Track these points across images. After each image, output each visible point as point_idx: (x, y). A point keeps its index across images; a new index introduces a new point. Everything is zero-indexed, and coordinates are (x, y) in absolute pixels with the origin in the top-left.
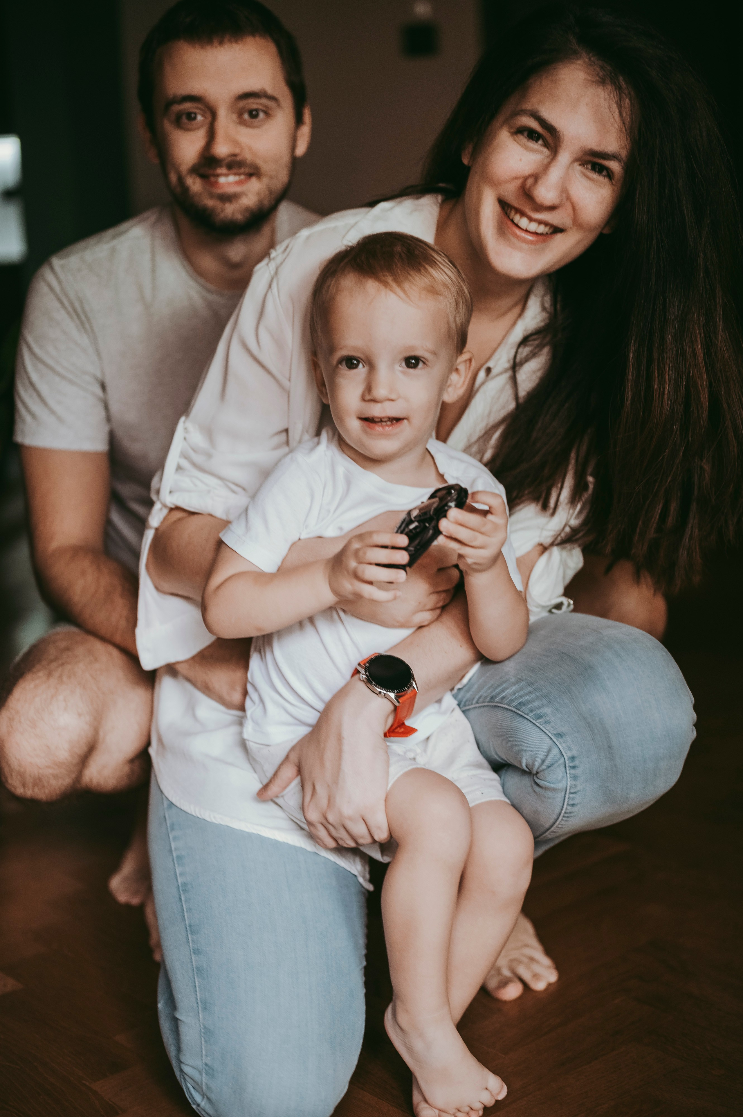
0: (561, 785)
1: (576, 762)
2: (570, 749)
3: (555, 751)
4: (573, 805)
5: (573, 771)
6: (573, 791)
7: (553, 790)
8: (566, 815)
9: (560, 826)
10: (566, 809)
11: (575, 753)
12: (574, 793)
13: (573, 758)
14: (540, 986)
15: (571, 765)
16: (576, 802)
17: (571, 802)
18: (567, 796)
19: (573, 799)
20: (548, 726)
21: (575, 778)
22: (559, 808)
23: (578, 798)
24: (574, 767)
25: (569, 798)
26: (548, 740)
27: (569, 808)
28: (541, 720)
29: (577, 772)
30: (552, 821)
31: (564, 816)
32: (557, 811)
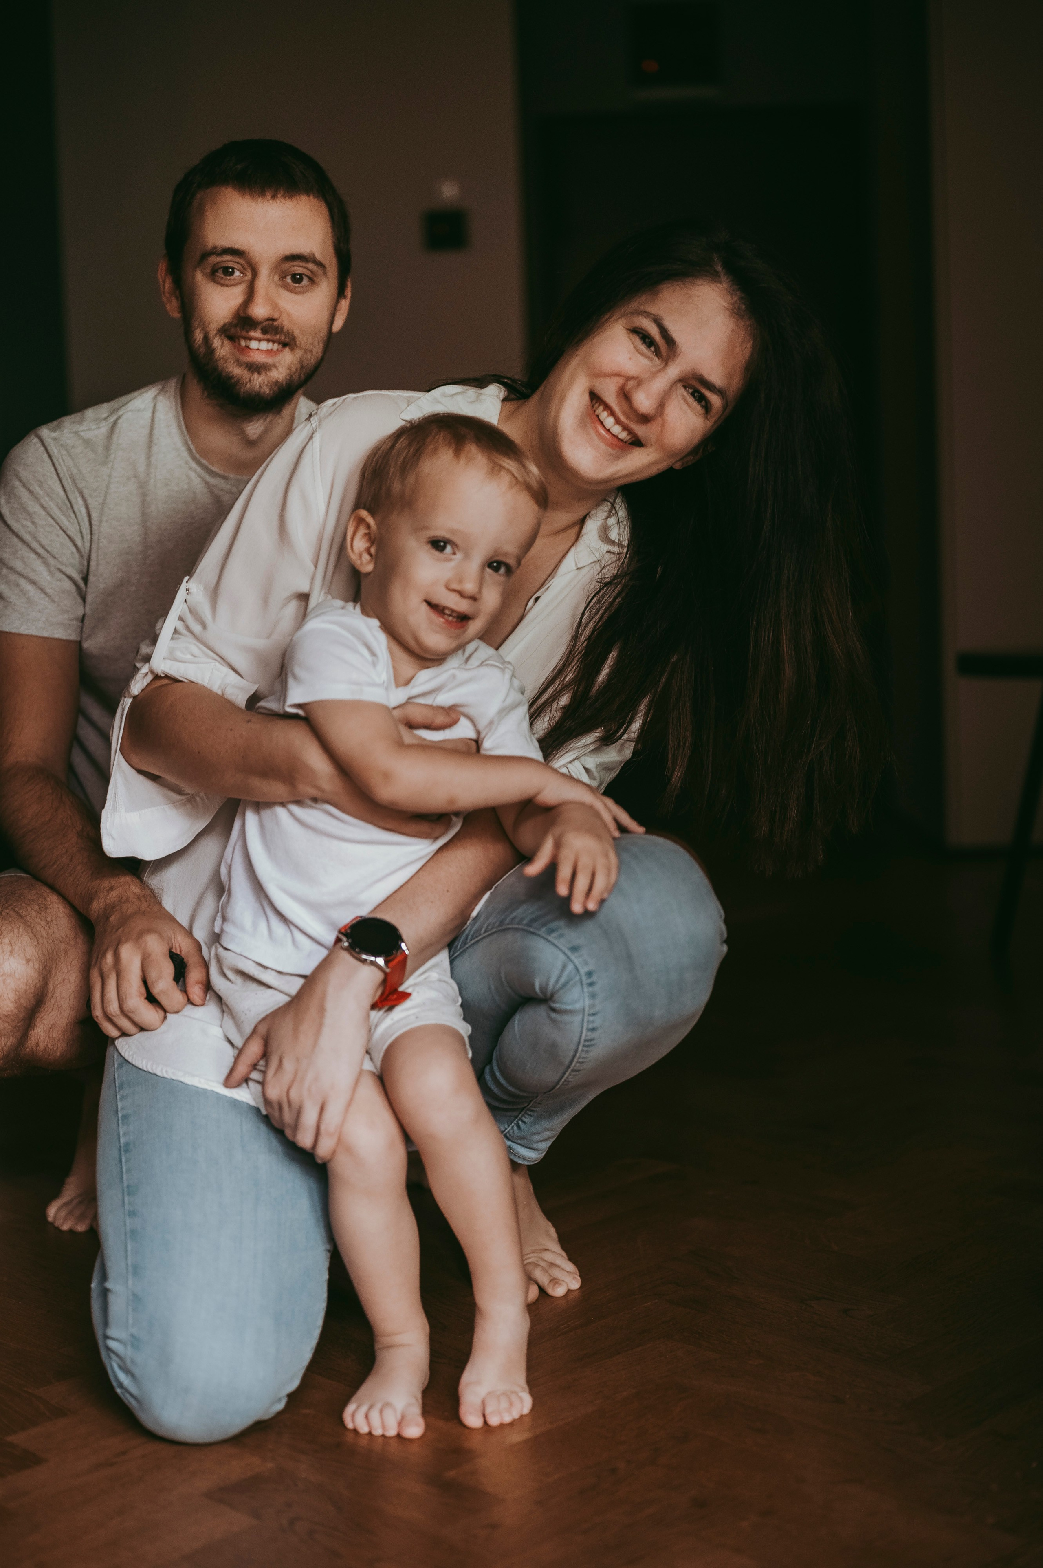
0: (578, 1006)
1: (594, 978)
2: (586, 963)
3: (570, 967)
4: (593, 1030)
5: (591, 989)
6: (592, 1011)
7: (571, 1012)
8: (587, 1043)
9: (581, 1060)
10: (586, 1036)
11: (591, 967)
12: (593, 1015)
13: (590, 974)
14: (559, 1291)
15: (589, 981)
16: (595, 1025)
17: (591, 1026)
18: (586, 1019)
19: (593, 1022)
20: (562, 940)
21: (593, 996)
22: (578, 1034)
23: (597, 1021)
24: (591, 984)
25: (588, 1021)
26: (562, 957)
27: (589, 1033)
28: (555, 934)
29: (596, 989)
30: (572, 1053)
31: (584, 1046)
32: (576, 1039)
